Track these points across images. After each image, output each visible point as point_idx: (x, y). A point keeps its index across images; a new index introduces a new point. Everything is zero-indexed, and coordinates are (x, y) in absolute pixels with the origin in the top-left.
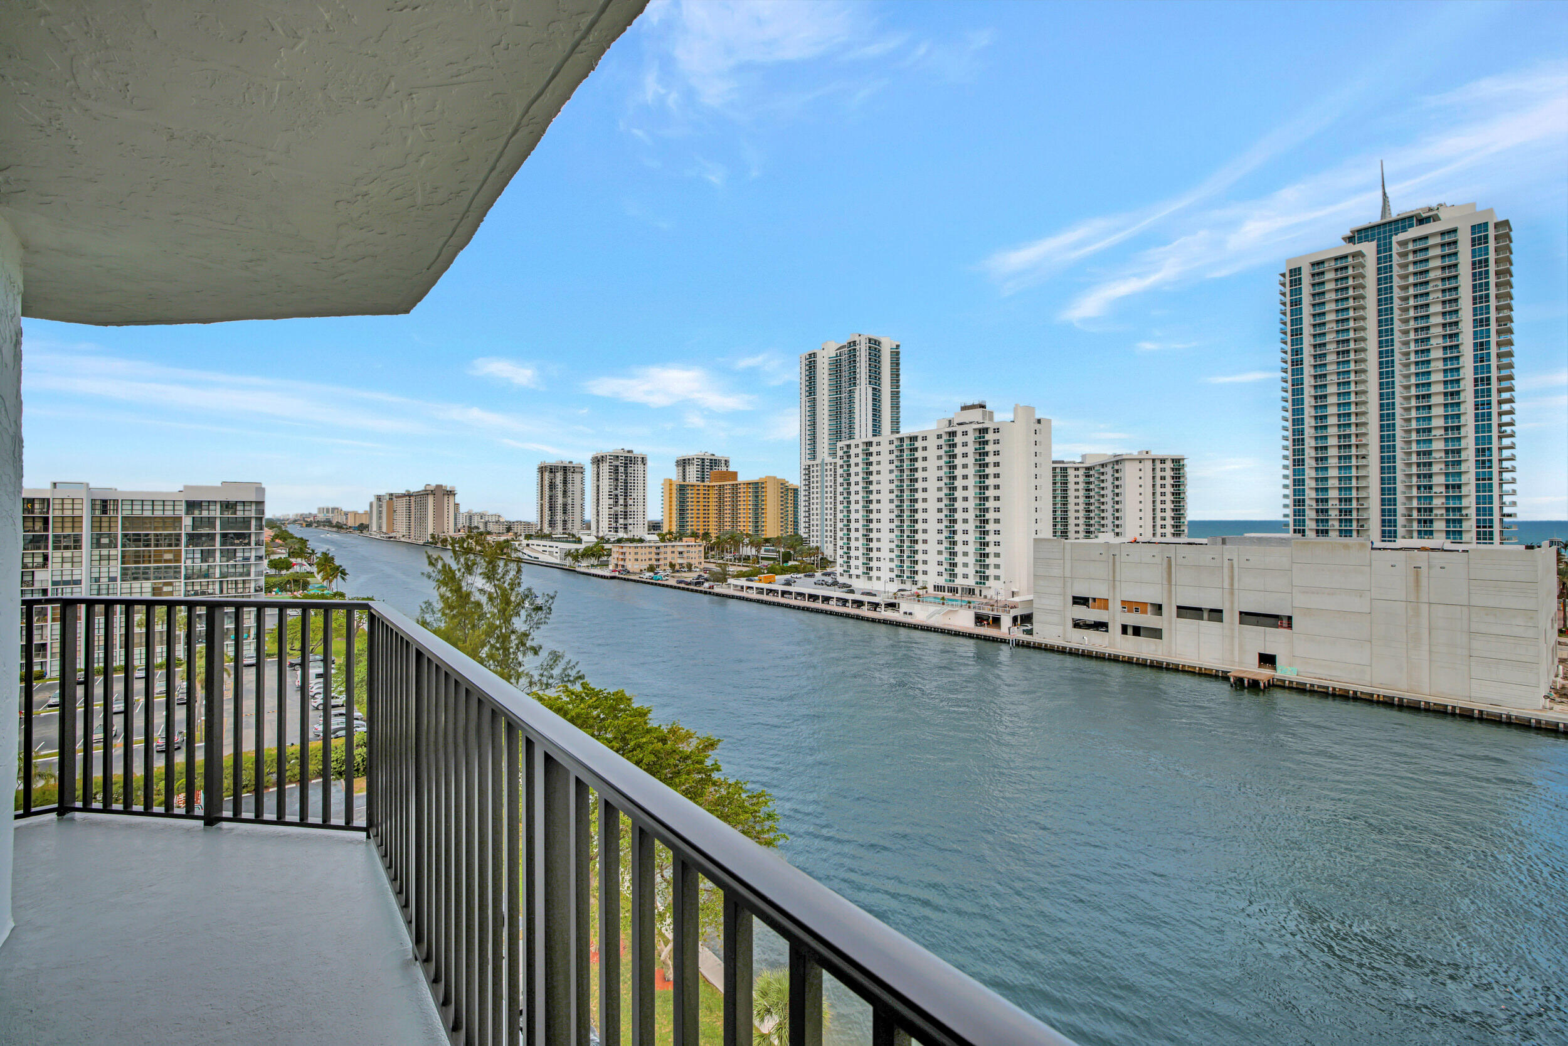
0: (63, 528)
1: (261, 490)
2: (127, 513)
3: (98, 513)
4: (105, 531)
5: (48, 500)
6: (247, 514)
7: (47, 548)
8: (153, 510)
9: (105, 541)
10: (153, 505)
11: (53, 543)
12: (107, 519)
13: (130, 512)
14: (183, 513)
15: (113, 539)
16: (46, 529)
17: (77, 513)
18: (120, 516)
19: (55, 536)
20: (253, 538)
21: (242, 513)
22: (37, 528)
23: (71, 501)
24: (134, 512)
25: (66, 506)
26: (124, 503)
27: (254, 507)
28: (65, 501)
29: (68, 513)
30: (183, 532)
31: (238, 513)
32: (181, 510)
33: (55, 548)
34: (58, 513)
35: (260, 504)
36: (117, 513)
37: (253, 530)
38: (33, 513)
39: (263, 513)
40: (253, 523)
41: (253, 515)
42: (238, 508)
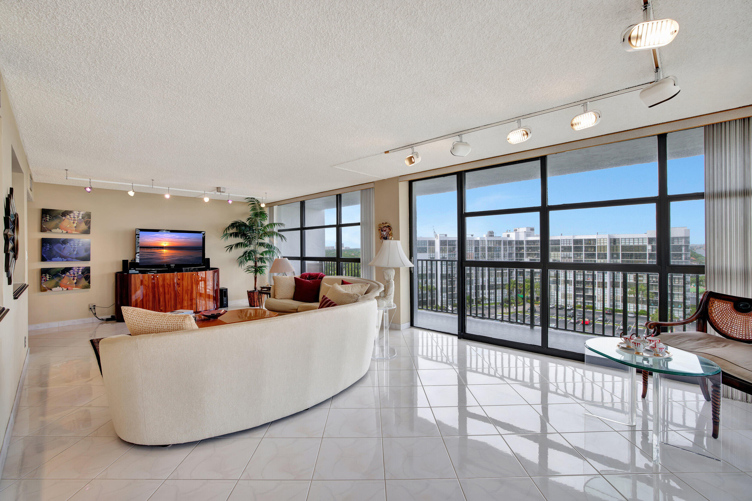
0: (600, 250)
1: (687, 231)
2: (623, 244)
3: (612, 244)
4: (615, 252)
5: (595, 239)
6: (680, 244)
7: (595, 258)
8: (634, 242)
9: (615, 256)
10: (634, 240)
11: (598, 256)
12: (615, 247)
13: (624, 244)
14: (647, 244)
15: (618, 255)
16: (595, 251)
17: (605, 244)
18: (620, 245)
19: (598, 254)
20: (683, 256)
21: (677, 243)
22: (592, 250)
23: (603, 240)
24: (626, 244)
25: (601, 242)
26: (622, 239)
27: (683, 240)
28: (601, 240)
29: (602, 244)
30: (647, 253)
31: (675, 243)
32: (646, 243)
33: (598, 258)
34: (599, 244)
35: (687, 239)
36: (619, 244)
37: (683, 252)
38: (591, 244)
39: (689, 243)
40: (683, 248)
41: (683, 244)
42: (675, 241)
